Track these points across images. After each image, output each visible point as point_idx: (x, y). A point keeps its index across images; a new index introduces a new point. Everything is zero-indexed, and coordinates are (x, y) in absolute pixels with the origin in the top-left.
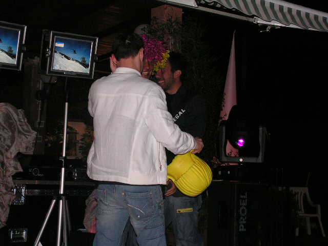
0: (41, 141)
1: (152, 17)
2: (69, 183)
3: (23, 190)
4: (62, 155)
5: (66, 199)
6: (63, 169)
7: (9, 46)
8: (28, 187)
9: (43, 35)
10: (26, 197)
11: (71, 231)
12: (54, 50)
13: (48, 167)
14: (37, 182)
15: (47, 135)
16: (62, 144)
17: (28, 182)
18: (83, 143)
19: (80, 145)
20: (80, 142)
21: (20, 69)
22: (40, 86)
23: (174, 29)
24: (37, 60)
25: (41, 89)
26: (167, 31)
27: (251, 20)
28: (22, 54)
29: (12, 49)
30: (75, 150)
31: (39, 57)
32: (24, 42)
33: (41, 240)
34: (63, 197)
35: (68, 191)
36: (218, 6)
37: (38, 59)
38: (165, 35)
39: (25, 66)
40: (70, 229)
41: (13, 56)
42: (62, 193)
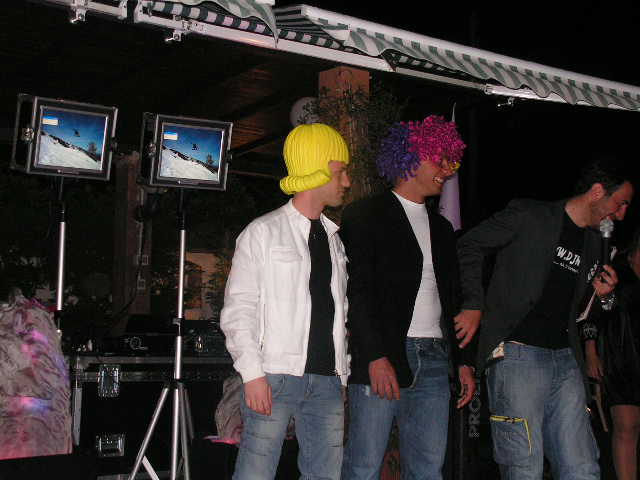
0: (144, 288)
1: (320, 88)
2: (190, 360)
3: (116, 374)
4: (176, 316)
5: (185, 388)
6: (179, 339)
7: (89, 141)
8: (124, 368)
9: (144, 121)
10: (121, 383)
11: (194, 440)
12: (161, 145)
13: (156, 334)
14: (138, 360)
15: (154, 276)
16: (178, 290)
17: (123, 360)
18: (212, 288)
19: (206, 290)
20: (207, 285)
21: (108, 178)
22: (142, 198)
23: (356, 106)
24: (136, 157)
25: (142, 203)
26: (344, 109)
27: (481, 87)
28: (111, 154)
29: (95, 147)
30: (200, 299)
31: (138, 151)
32: (113, 135)
33: (146, 454)
34: (181, 385)
35: (188, 373)
36: (428, 66)
37: (137, 154)
38: (341, 117)
39: (118, 166)
40: (192, 437)
41: (96, 158)
42: (178, 377)
